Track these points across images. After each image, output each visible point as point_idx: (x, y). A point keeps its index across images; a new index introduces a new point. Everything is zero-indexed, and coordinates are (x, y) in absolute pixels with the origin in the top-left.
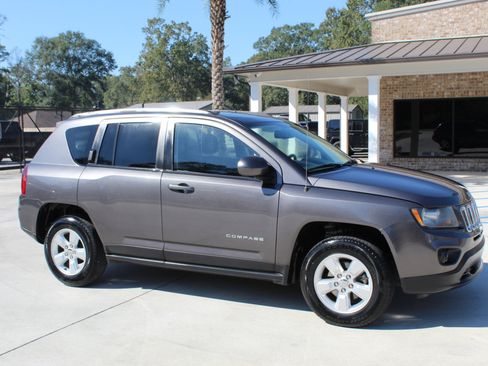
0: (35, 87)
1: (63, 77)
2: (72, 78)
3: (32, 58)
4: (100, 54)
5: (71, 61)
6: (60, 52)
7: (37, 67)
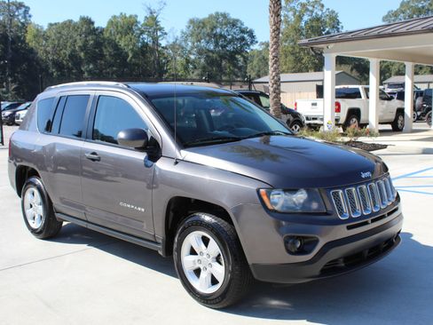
0: (188, 61)
1: (212, 51)
2: (219, 52)
3: (186, 37)
4: (243, 31)
5: (217, 38)
6: (209, 31)
7: (190, 44)
